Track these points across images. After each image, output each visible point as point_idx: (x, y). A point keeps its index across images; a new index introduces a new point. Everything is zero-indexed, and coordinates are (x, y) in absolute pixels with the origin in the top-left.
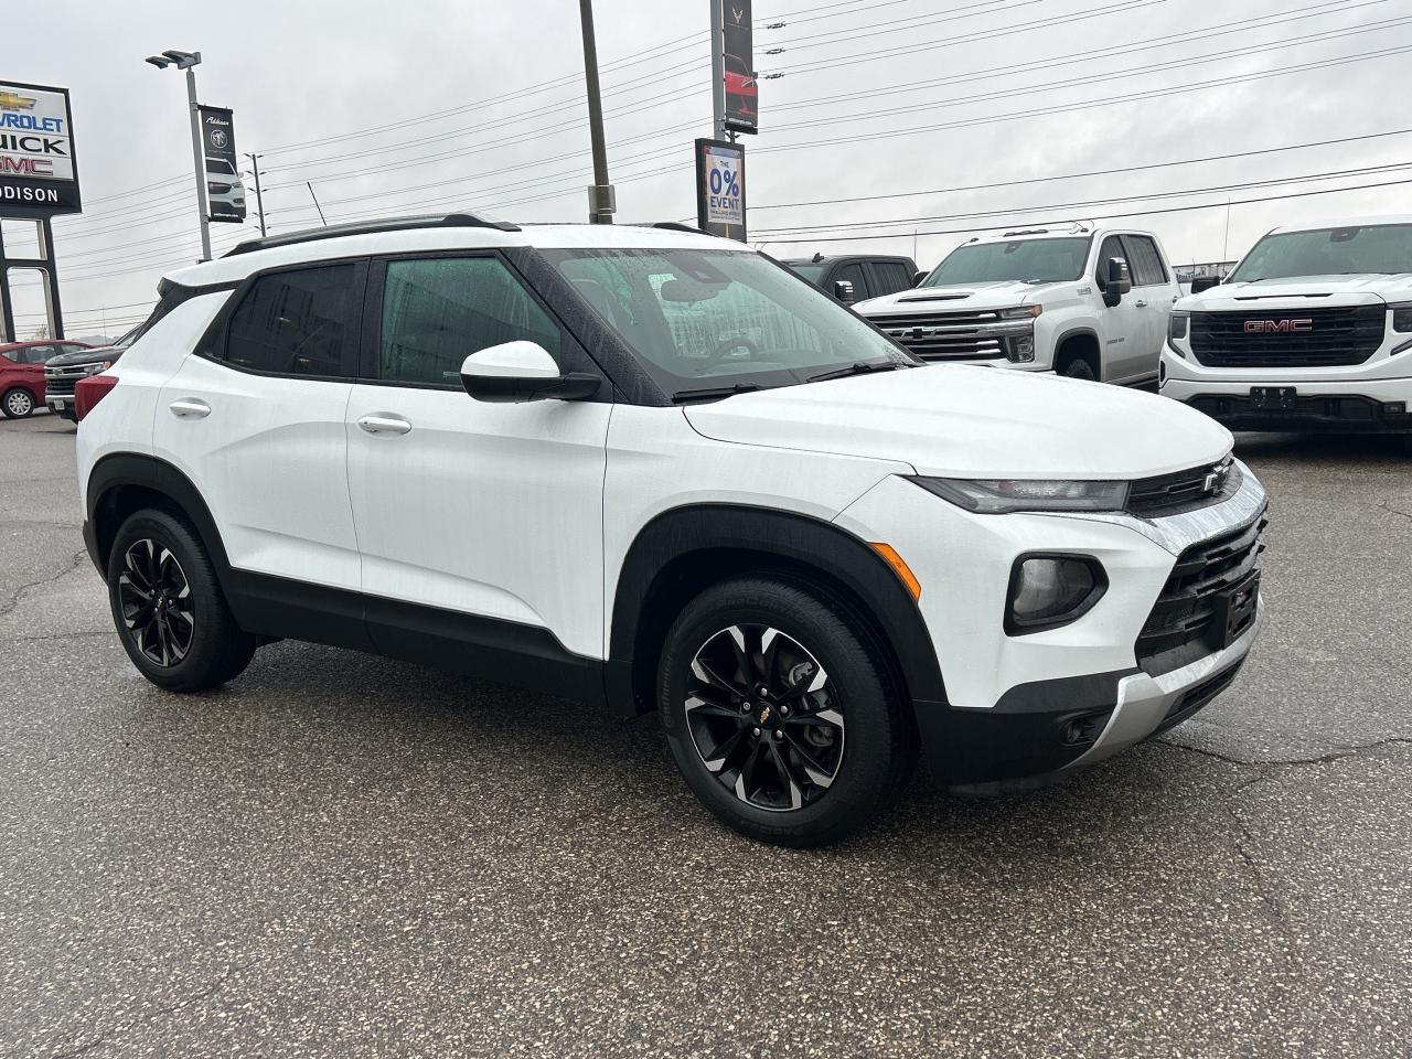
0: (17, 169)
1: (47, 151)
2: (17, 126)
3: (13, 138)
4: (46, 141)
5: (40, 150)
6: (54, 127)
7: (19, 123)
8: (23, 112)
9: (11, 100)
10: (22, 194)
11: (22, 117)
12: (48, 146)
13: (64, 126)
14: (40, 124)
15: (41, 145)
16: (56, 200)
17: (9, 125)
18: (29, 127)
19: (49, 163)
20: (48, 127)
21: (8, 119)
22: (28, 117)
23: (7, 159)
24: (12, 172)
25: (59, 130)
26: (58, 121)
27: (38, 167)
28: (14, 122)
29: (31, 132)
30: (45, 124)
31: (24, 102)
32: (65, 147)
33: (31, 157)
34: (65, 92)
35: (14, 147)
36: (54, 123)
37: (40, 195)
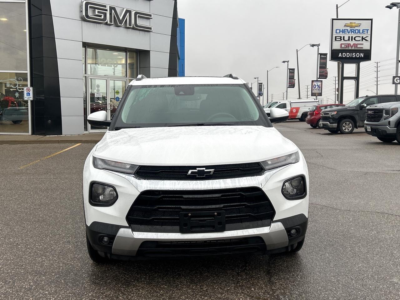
0: (352, 47)
1: (362, 40)
2: (354, 33)
3: (352, 37)
4: (362, 37)
5: (360, 40)
6: (366, 32)
7: (354, 32)
8: (356, 28)
9: (353, 25)
10: (352, 55)
11: (356, 30)
12: (363, 39)
13: (369, 32)
14: (361, 32)
15: (361, 39)
16: (363, 56)
17: (351, 33)
18: (358, 33)
19: (362, 44)
20: (364, 32)
21: (351, 31)
22: (358, 30)
23: (349, 44)
24: (350, 48)
25: (367, 33)
26: (367, 30)
27: (359, 46)
28: (353, 32)
29: (358, 35)
30: (363, 31)
31: (358, 25)
32: (368, 39)
33: (357, 43)
34: (372, 20)
35: (352, 40)
36: (366, 31)
37: (358, 55)
